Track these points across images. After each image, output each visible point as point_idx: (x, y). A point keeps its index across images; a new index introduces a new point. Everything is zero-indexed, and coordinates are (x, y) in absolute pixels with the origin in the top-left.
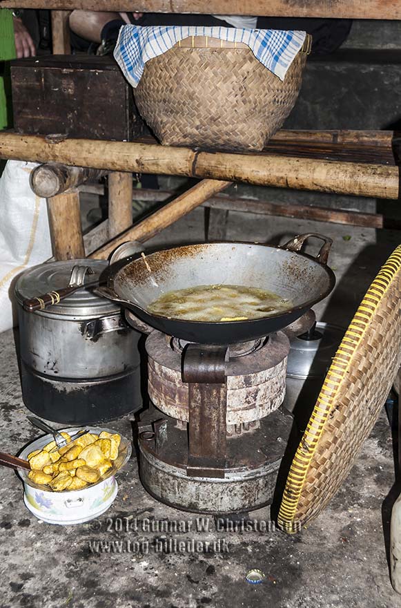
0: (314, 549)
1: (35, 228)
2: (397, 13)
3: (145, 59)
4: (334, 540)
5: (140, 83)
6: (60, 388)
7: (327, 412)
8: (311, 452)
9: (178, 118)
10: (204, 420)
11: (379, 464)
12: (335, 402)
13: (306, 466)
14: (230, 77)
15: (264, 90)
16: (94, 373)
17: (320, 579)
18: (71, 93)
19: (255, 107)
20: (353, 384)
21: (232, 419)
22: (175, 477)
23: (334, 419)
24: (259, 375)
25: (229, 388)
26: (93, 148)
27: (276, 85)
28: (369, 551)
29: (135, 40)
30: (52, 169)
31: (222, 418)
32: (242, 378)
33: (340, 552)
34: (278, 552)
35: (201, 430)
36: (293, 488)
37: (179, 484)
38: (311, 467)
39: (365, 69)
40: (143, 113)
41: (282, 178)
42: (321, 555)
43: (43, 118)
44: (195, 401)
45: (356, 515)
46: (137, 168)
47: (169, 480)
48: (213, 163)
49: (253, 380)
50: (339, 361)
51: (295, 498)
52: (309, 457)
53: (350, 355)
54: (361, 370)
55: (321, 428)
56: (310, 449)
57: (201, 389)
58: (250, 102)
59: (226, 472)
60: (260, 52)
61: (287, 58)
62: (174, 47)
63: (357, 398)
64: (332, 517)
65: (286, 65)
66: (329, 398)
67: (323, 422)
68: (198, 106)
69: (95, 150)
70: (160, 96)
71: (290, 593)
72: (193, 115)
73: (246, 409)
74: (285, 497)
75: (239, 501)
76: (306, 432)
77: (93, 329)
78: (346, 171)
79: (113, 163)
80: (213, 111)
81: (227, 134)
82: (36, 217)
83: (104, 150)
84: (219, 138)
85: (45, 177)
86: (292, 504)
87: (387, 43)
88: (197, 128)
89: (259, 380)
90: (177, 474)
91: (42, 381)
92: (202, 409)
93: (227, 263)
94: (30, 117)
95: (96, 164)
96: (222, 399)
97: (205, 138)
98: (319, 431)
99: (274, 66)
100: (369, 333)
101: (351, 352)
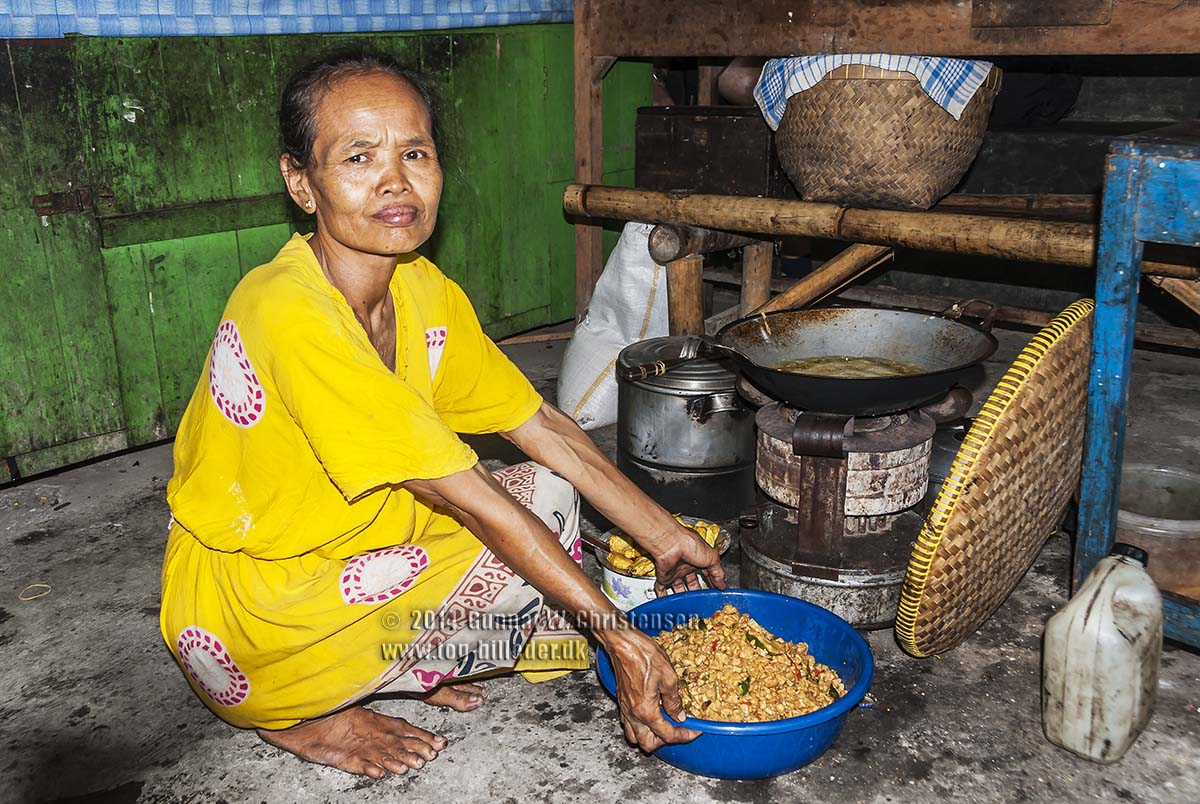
0: (947, 682)
1: (651, 304)
2: (1122, 45)
3: (788, 94)
4: (976, 677)
5: (782, 125)
6: (658, 478)
7: (961, 485)
8: (938, 535)
9: (824, 166)
10: (818, 506)
11: (1052, 603)
12: (972, 474)
13: (930, 553)
14: (891, 115)
15: (933, 132)
16: (699, 462)
17: (949, 715)
18: (704, 144)
19: (922, 153)
20: (997, 454)
21: (851, 507)
22: (778, 576)
23: (970, 496)
24: (890, 455)
25: (850, 467)
26: (721, 204)
27: (949, 126)
28: (1020, 694)
29: (779, 74)
30: (672, 227)
31: (839, 504)
32: (867, 456)
33: (979, 690)
34: (897, 679)
35: (812, 516)
36: (914, 582)
37: (782, 584)
38: (938, 556)
39: (1093, 141)
40: (785, 164)
41: (949, 239)
42: (954, 691)
43: (669, 173)
44: (808, 482)
45: (1010, 654)
46: (771, 227)
47: (770, 579)
48: (864, 221)
49: (881, 461)
50: (981, 423)
51: (916, 596)
52: (935, 542)
53: (995, 417)
54: (1010, 438)
55: (952, 504)
56: (937, 531)
57: (815, 465)
58: (914, 146)
59: (841, 573)
60: (930, 83)
61: (965, 93)
62: (823, 79)
63: (1004, 476)
64: (977, 653)
65: (963, 102)
66: (965, 468)
67: (955, 497)
68: (850, 150)
69: (723, 206)
70: (806, 139)
71: (906, 723)
72: (843, 162)
73: (870, 497)
74: (904, 594)
75: (855, 613)
76: (933, 509)
77: (701, 407)
78: (1032, 230)
79: (744, 222)
80: (867, 156)
81: (884, 186)
82: (653, 292)
83: (734, 207)
84: (873, 192)
85: (663, 238)
86: (914, 604)
87: (1130, 114)
88: (847, 179)
89: (889, 462)
90: (781, 571)
91: (638, 467)
92: (815, 492)
93: (867, 332)
94: (655, 172)
95: (723, 222)
96: (840, 480)
97: (858, 191)
98: (950, 508)
99: (947, 102)
100: (1023, 395)
101: (998, 414)
